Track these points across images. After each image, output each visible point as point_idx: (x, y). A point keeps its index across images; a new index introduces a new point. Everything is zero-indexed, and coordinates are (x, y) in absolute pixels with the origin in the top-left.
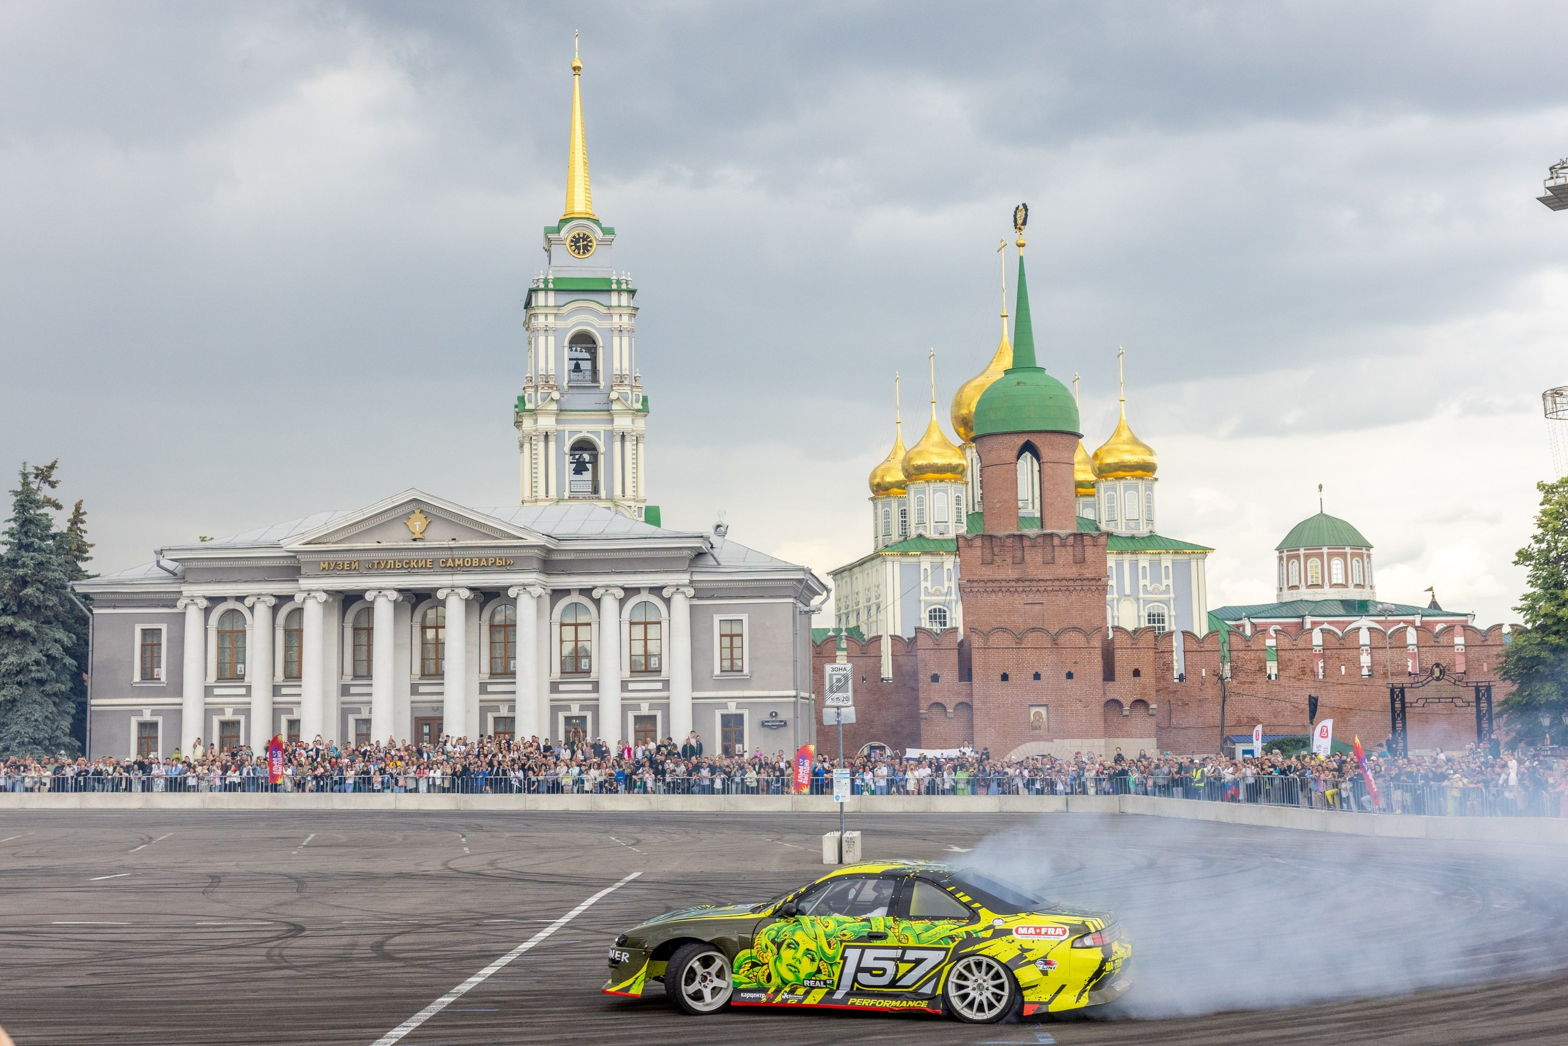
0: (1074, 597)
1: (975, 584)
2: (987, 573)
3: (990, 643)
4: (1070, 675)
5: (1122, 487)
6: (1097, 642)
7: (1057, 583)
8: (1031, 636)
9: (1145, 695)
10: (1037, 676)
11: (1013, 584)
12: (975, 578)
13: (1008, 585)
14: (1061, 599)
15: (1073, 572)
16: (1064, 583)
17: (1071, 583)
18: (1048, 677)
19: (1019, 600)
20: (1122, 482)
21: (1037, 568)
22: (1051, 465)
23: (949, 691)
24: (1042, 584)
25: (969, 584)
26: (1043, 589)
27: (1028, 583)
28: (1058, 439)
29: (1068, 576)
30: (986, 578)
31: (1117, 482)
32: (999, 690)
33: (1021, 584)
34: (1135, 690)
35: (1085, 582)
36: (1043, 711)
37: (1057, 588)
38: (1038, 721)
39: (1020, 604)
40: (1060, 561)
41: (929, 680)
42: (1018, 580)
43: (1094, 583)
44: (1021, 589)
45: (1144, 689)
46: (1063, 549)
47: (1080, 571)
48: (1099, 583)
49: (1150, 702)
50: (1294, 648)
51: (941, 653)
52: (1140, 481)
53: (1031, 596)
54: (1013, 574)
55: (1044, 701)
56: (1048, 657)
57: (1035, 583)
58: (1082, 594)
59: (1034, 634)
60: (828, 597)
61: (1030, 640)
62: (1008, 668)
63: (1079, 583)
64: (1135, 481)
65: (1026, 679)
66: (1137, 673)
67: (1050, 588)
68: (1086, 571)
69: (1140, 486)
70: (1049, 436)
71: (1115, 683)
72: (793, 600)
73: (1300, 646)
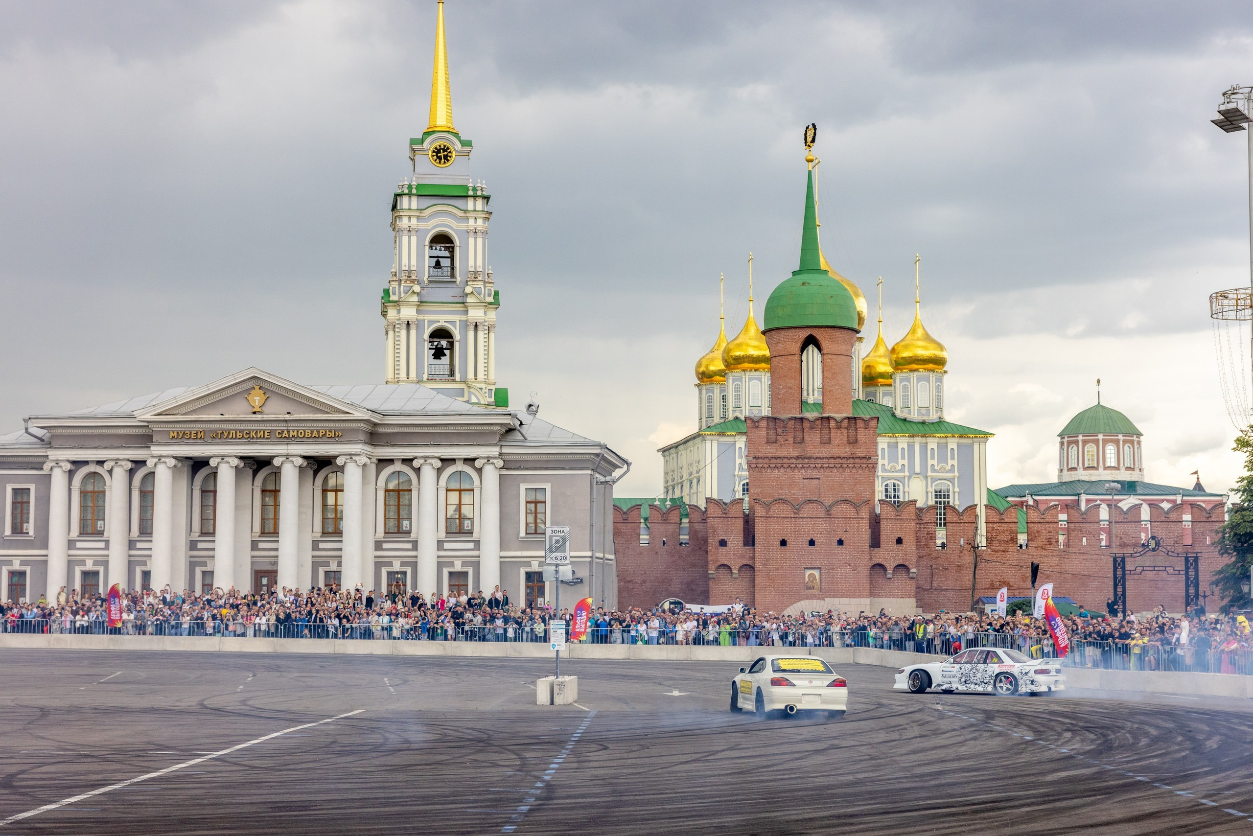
0: (847, 473)
1: (760, 461)
2: (771, 451)
3: (772, 513)
4: (841, 542)
5: (915, 378)
6: (865, 513)
7: (832, 461)
8: (807, 507)
9: (906, 560)
10: (812, 543)
11: (794, 461)
12: (760, 455)
13: (789, 462)
14: (836, 475)
15: (846, 451)
16: (839, 461)
17: (844, 461)
18: (822, 544)
19: (798, 475)
20: (916, 373)
21: (815, 447)
22: (830, 356)
23: (734, 554)
24: (819, 461)
25: (755, 461)
26: (820, 465)
27: (806, 461)
28: (838, 333)
29: (842, 455)
30: (770, 455)
31: (911, 374)
32: (778, 552)
33: (800, 461)
34: (898, 555)
35: (857, 461)
36: (816, 573)
37: (832, 465)
38: (812, 582)
39: (799, 478)
40: (836, 442)
41: (718, 544)
42: (798, 458)
43: (864, 461)
44: (801, 466)
45: (906, 555)
46: (838, 431)
47: (853, 450)
48: (870, 461)
49: (910, 566)
50: (1043, 521)
51: (728, 521)
52: (931, 373)
53: (809, 471)
54: (793, 452)
55: (818, 564)
56: (822, 525)
57: (813, 461)
58: (854, 471)
59: (810, 505)
60: (628, 470)
61: (807, 511)
62: (786, 534)
63: (851, 461)
64: (927, 373)
65: (802, 545)
66: (899, 541)
67: (826, 465)
68: (858, 450)
69: (931, 378)
70: (829, 330)
71: (881, 549)
72: (589, 472)
73: (1047, 520)
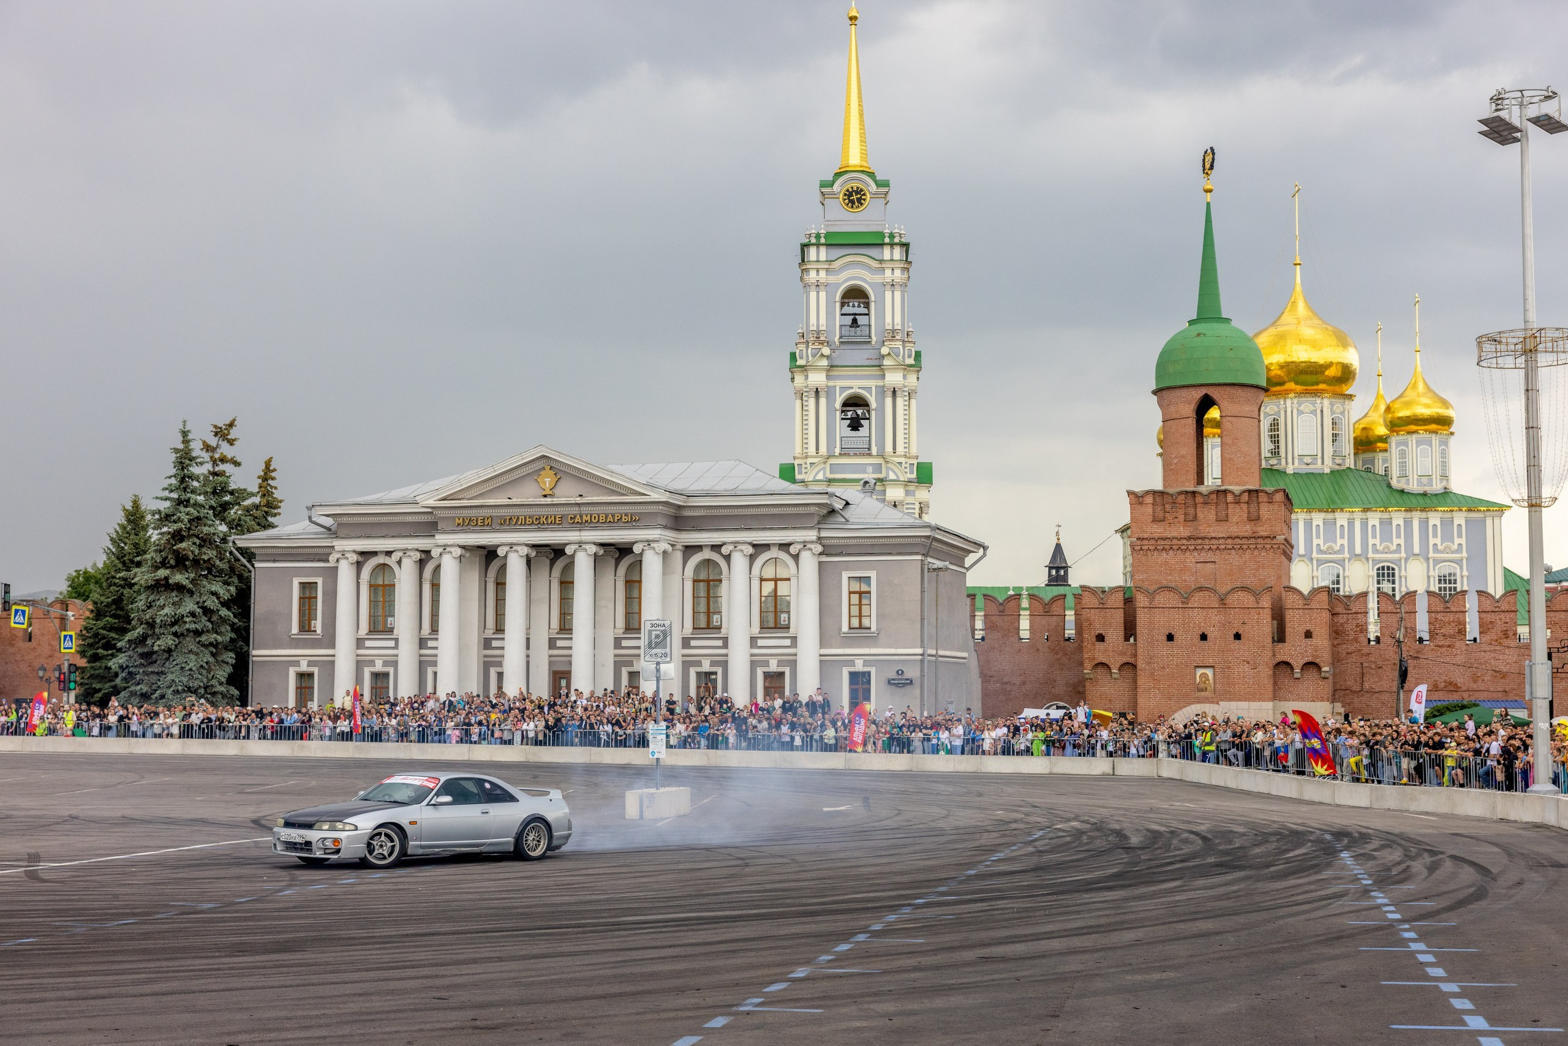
0: (1248, 555)
1: (1145, 542)
2: (1158, 530)
3: (1156, 603)
4: (1237, 636)
5: (1414, 441)
6: (1266, 602)
7: (1230, 541)
8: (1198, 596)
9: (1317, 657)
10: (1204, 637)
11: (1185, 542)
12: (1145, 536)
13: (1179, 543)
14: (1234, 558)
15: (1247, 529)
16: (1238, 541)
17: (1244, 541)
18: (1215, 638)
19: (1190, 558)
20: (1414, 436)
21: (1210, 526)
22: (1230, 419)
23: (1113, 651)
24: (1214, 542)
25: (1139, 542)
26: (1215, 547)
27: (1200, 541)
28: (1239, 391)
29: (1242, 534)
30: (1156, 536)
31: (1409, 437)
32: (1164, 650)
33: (1192, 542)
34: (1306, 652)
35: (1259, 541)
36: (1209, 672)
37: (1230, 547)
38: (1205, 682)
39: (1191, 562)
40: (1234, 519)
41: (1094, 639)
42: (1189, 538)
43: (1268, 541)
44: (1193, 547)
45: (1316, 651)
46: (1237, 506)
47: (1255, 529)
48: (1275, 541)
49: (1322, 664)
50: (1497, 609)
51: (1106, 612)
52: (1434, 436)
53: (1203, 554)
54: (1184, 532)
55: (1211, 662)
56: (1216, 617)
57: (1207, 541)
58: (1256, 552)
59: (1201, 593)
60: (984, 555)
61: (1197, 600)
62: (1174, 627)
63: (1252, 541)
64: (1428, 436)
65: (1192, 640)
66: (1308, 635)
67: (1222, 547)
68: (1260, 528)
69: (1434, 441)
70: (1228, 389)
71: (1286, 644)
72: (919, 557)
73: (1503, 608)
